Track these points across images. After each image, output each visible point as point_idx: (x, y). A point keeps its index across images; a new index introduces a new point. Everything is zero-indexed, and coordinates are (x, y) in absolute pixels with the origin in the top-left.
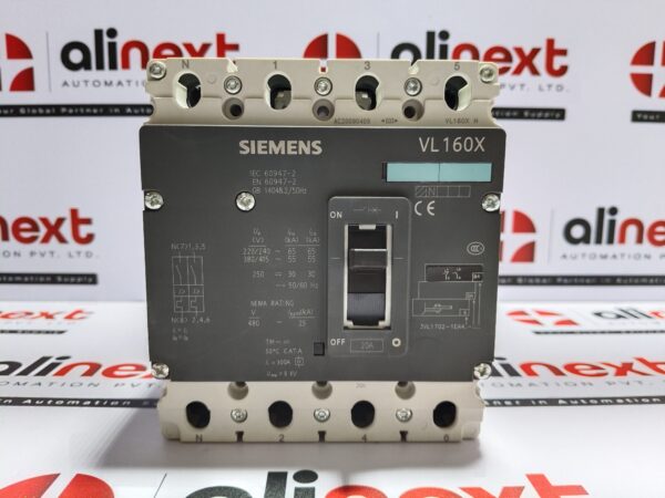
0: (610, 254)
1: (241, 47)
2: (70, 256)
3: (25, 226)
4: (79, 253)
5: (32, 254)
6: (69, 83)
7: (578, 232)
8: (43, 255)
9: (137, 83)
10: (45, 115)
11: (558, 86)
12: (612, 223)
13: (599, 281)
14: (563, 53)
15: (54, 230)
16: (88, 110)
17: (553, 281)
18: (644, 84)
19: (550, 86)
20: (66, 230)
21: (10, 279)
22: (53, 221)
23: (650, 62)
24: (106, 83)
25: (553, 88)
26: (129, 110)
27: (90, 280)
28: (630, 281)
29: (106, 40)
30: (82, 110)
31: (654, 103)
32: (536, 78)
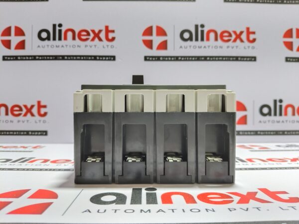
0: (281, 121)
1: (116, 31)
2: (36, 122)
3: (16, 108)
4: (40, 121)
5: (19, 121)
6: (41, 46)
7: (266, 110)
8: (23, 122)
9: (70, 46)
10: (29, 60)
11: (253, 47)
12: (281, 106)
13: (277, 133)
14: (254, 33)
15: (29, 110)
16: (48, 58)
17: (256, 133)
18: (289, 46)
19: (249, 47)
20: (35, 111)
21: (8, 133)
22: (29, 106)
23: (291, 36)
24: (57, 46)
25: (250, 48)
26: (66, 58)
27: (44, 133)
28: (291, 133)
29: (58, 28)
30: (45, 58)
31: (295, 54)
32: (242, 44)
